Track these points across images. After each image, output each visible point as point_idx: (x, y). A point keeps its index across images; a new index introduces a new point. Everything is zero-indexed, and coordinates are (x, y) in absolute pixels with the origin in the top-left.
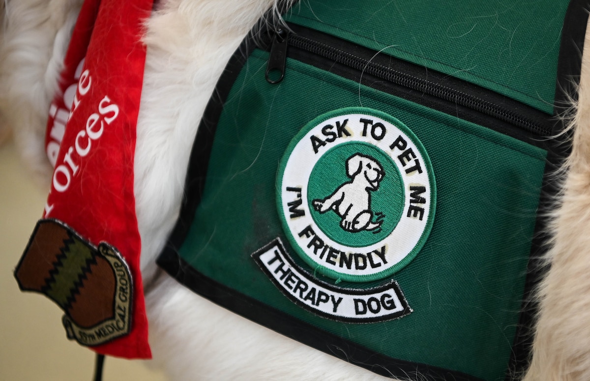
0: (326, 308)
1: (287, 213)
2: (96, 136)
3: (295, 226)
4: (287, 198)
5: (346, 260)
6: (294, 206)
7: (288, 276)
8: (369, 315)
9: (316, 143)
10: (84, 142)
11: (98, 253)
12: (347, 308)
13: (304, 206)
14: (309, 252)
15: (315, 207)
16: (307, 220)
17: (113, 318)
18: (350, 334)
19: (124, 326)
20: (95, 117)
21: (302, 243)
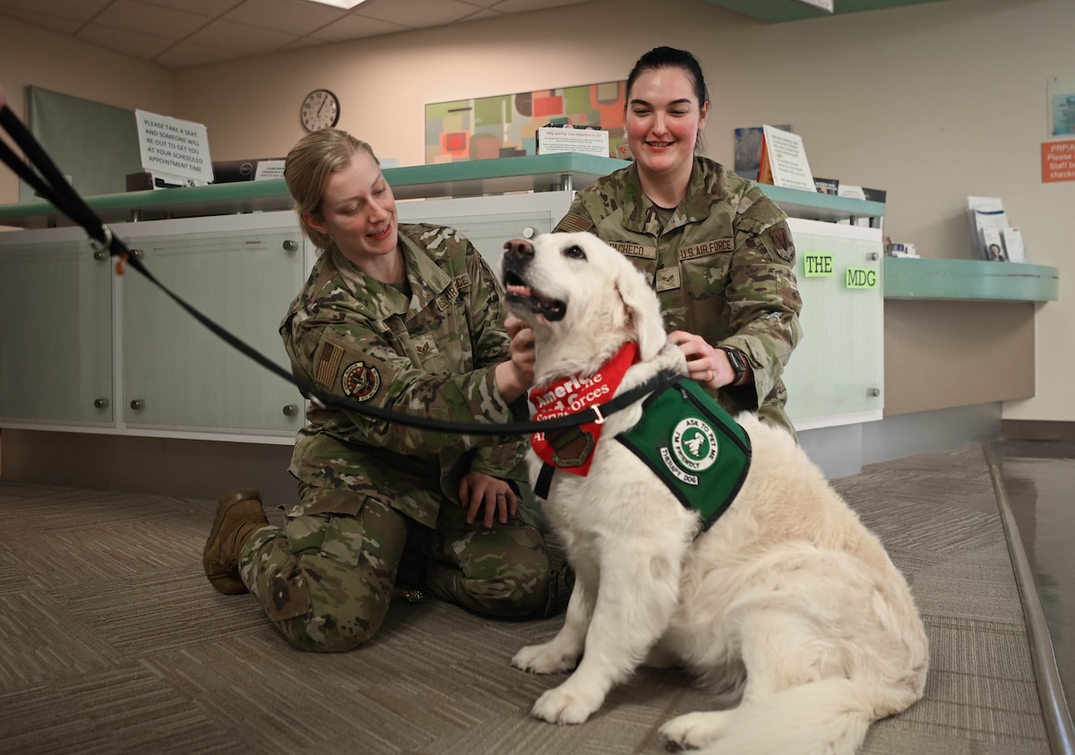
0: (675, 474)
1: (674, 439)
2: (598, 396)
3: (675, 445)
4: (675, 435)
5: (687, 462)
6: (676, 438)
7: (667, 458)
8: (687, 482)
9: (688, 423)
10: (591, 397)
11: (584, 434)
12: (682, 476)
13: (680, 440)
14: (677, 454)
15: (683, 443)
16: (679, 444)
17: (577, 458)
18: (679, 486)
19: (580, 461)
20: (599, 390)
21: (676, 451)
